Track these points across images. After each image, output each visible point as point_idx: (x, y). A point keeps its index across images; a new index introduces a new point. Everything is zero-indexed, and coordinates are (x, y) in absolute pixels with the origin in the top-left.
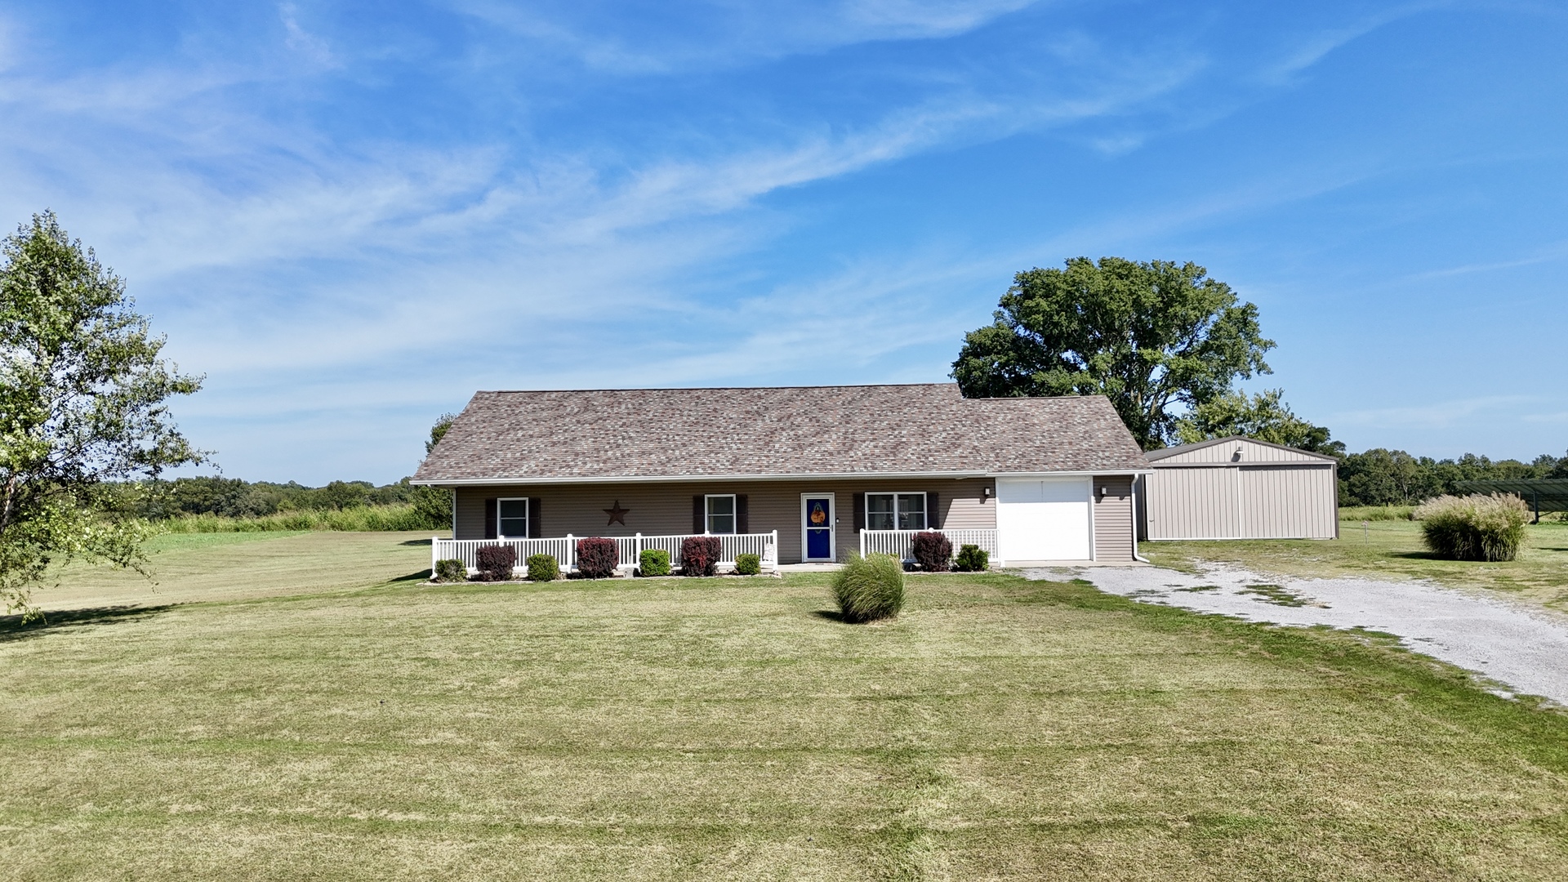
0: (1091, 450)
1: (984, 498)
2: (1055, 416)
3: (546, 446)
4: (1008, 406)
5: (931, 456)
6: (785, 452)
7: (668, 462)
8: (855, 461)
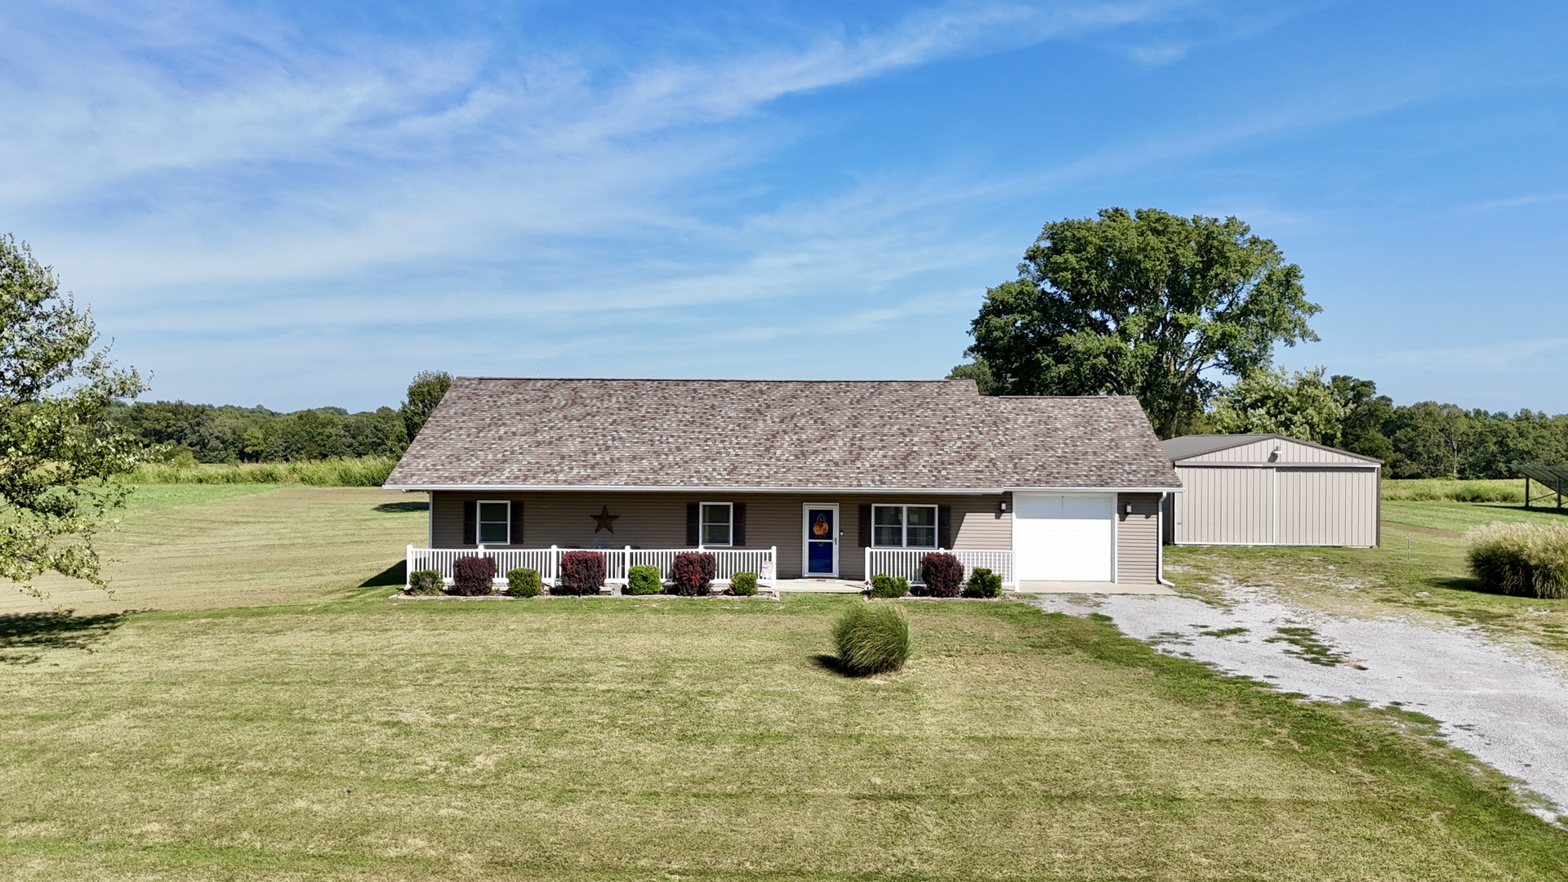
0: (1116, 462)
1: (999, 513)
2: (1079, 419)
3: (530, 446)
4: (1029, 406)
5: (944, 469)
6: (787, 460)
7: (661, 469)
8: (862, 473)
